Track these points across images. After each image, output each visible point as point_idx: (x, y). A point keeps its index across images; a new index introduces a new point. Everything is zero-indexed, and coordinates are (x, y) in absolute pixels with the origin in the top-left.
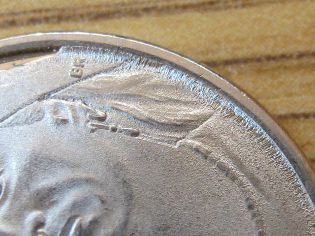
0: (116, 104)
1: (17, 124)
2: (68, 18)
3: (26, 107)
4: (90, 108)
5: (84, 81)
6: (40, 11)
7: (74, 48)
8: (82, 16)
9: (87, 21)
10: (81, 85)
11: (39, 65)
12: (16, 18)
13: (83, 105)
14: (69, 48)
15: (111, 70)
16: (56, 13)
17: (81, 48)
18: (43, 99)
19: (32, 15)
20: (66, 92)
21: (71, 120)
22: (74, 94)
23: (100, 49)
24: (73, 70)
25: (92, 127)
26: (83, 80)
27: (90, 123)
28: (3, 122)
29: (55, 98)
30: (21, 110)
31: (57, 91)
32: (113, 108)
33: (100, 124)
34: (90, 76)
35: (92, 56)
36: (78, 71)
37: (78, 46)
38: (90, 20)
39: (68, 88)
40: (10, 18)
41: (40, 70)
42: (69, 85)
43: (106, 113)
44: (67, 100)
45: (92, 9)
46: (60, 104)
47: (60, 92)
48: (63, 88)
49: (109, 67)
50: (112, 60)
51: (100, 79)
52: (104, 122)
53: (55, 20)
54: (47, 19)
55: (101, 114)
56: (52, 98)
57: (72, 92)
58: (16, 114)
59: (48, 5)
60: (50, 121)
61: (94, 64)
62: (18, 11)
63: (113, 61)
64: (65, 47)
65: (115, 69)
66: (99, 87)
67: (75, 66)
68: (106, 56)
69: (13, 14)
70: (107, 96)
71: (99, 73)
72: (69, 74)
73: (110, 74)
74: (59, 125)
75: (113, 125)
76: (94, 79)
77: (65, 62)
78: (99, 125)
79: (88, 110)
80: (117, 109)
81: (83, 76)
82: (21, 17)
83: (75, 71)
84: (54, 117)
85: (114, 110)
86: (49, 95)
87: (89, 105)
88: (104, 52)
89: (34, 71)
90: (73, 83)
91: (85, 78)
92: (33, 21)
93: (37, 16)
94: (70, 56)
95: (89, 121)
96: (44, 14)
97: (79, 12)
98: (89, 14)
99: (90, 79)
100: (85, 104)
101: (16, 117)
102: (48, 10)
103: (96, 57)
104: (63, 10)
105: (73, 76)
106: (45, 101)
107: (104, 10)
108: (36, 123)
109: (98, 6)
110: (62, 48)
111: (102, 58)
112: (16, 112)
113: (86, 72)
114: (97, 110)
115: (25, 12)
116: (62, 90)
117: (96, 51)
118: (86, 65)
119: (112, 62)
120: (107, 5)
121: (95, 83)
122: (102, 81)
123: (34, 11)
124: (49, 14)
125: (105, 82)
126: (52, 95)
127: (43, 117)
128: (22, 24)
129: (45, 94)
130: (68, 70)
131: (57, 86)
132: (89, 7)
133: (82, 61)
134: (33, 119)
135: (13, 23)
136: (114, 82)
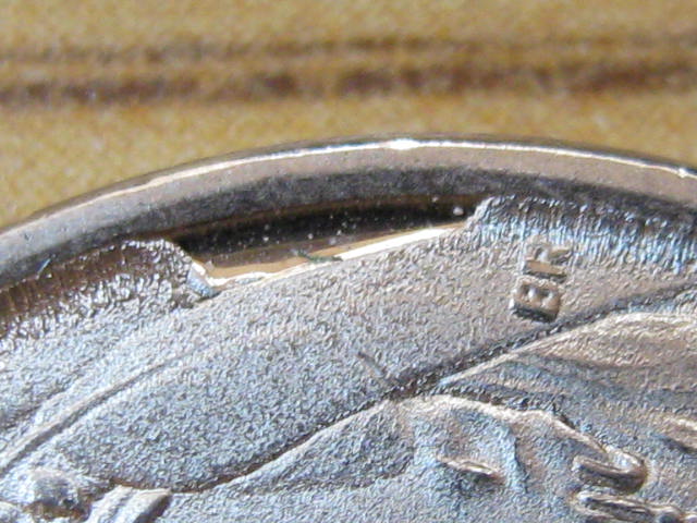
0: (683, 429)
1: (310, 483)
2: (492, 80)
3: (346, 421)
4: (586, 439)
5: (566, 335)
6: (389, 44)
7: (532, 206)
8: (543, 75)
9: (561, 96)
10: (556, 350)
11: (398, 264)
12: (298, 64)
13: (560, 425)
14: (514, 204)
15: (666, 299)
16: (446, 56)
17: (557, 209)
18: (412, 392)
19: (355, 60)
20: (496, 371)
21: (513, 481)
22: (527, 382)
23: (629, 216)
24: (525, 289)
25: (589, 512)
26: (559, 331)
27: (583, 496)
28: (257, 473)
29: (456, 394)
30: (326, 433)
31: (462, 368)
32: (670, 443)
33: (621, 502)
34: (590, 319)
35: (595, 243)
36: (542, 293)
37: (548, 197)
38: (575, 90)
39: (504, 358)
40: (274, 66)
41: (399, 281)
42: (509, 345)
43: (642, 462)
44: (497, 402)
45: (583, 51)
46: (475, 417)
47: (473, 371)
48: (486, 358)
49: (658, 285)
50: (671, 261)
51: (626, 331)
52: (634, 497)
53: (445, 83)
54: (413, 79)
55: (624, 462)
56: (442, 392)
57: (520, 372)
58: (305, 446)
59: (417, 25)
60: (432, 478)
61: (602, 272)
62: (304, 37)
63: (675, 264)
64: (497, 202)
65: (680, 297)
66: (620, 362)
67: (531, 274)
68: (650, 246)
69: (287, 49)
70: (651, 397)
71: (620, 308)
72: (511, 304)
73: (665, 315)
74: (465, 495)
75: (669, 509)
76: (601, 327)
77: (495, 260)
78: (615, 506)
79: (577, 447)
80: (685, 449)
81: (561, 314)
82: (316, 63)
83: (531, 294)
84: (452, 463)
85: (676, 452)
86: (433, 379)
87: (583, 428)
88: (642, 229)
89: (377, 285)
90: (522, 342)
91: (570, 325)
92: (360, 83)
93: (373, 62)
94: (516, 237)
95: (579, 489)
96: (401, 58)
97: (535, 58)
98: (571, 69)
99: (586, 329)
100: (566, 421)
101: (308, 455)
102: (415, 44)
103: (612, 246)
104: (473, 47)
105: (523, 311)
106: (417, 401)
107: (625, 55)
108: (379, 484)
109: (605, 41)
110: (488, 201)
111: (633, 249)
112: (306, 437)
113: (574, 300)
114: (609, 449)
115: (330, 46)
116: (483, 366)
117: (614, 224)
118: (575, 276)
119: (669, 269)
120: (641, 40)
121: (606, 342)
122: (631, 340)
123: (366, 44)
124: (422, 60)
125: (643, 345)
126: (445, 381)
127: (408, 460)
128: (318, 91)
129: (417, 376)
130: (508, 290)
131: (464, 345)
132: (570, 40)
133: (559, 259)
134: (369, 467)
135: (283, 86)
136: (677, 344)
